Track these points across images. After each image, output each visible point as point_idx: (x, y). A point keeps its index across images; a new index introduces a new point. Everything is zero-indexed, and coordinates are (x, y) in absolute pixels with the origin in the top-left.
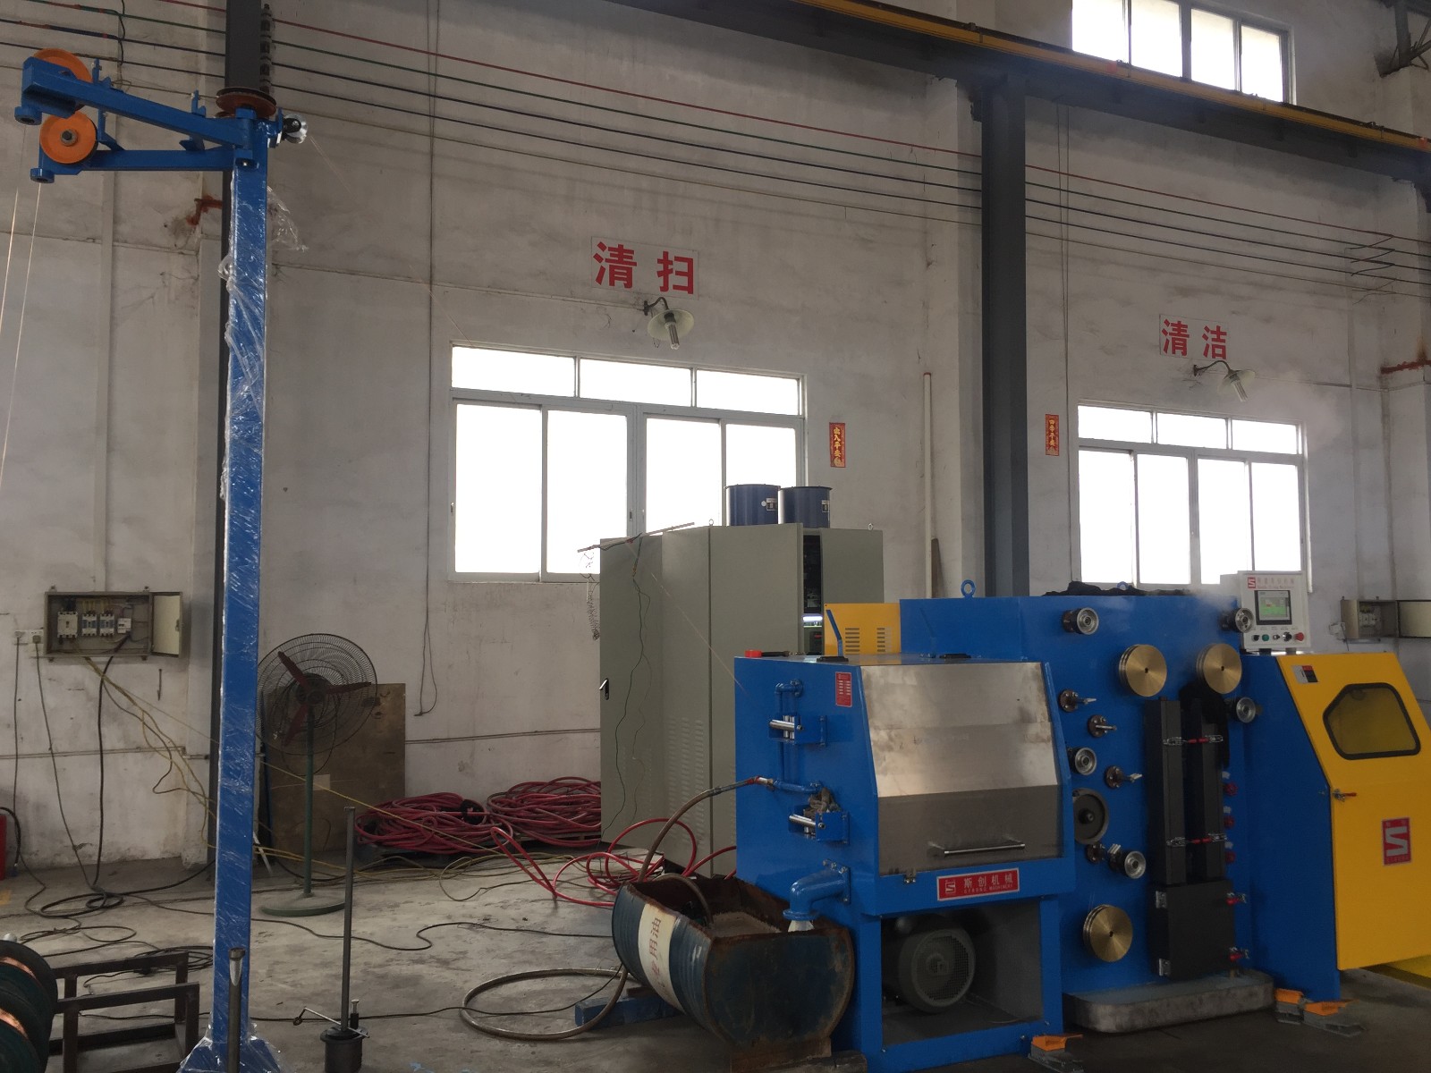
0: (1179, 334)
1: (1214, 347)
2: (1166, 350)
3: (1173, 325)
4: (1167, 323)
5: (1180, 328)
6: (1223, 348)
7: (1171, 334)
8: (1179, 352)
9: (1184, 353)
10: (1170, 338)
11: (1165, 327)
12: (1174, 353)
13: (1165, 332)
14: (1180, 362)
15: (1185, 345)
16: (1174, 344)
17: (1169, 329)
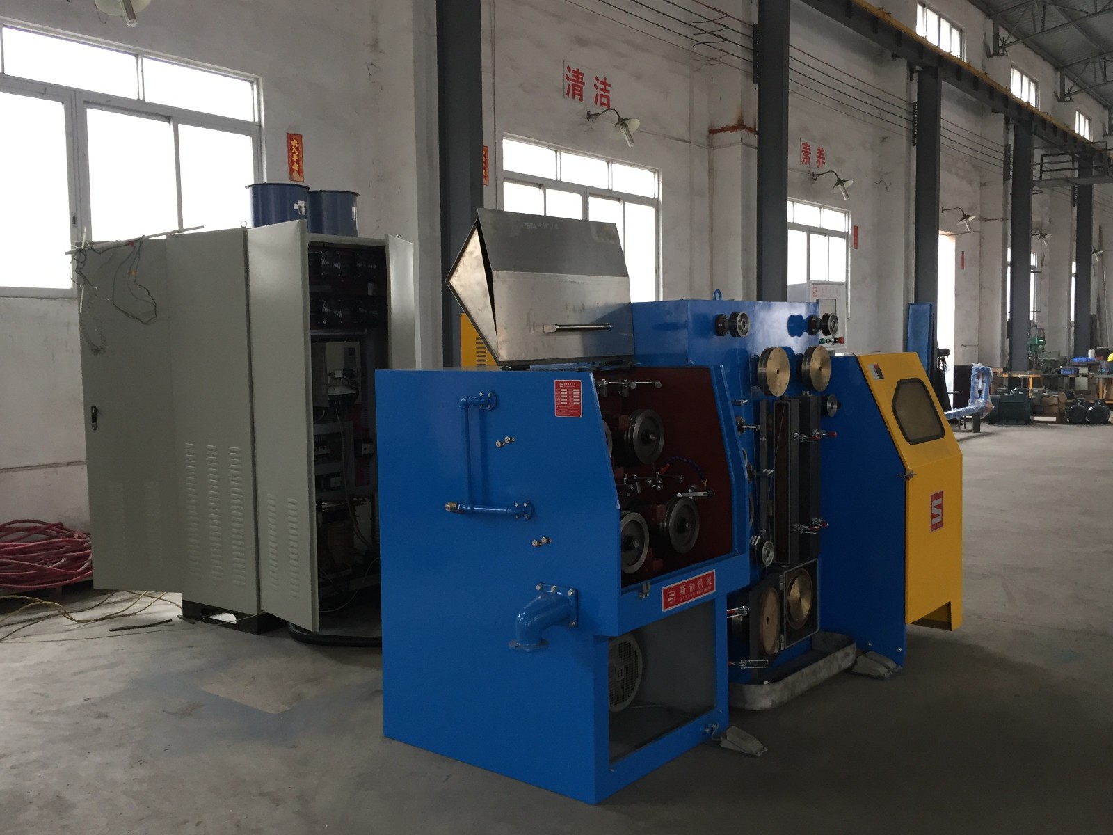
0: (577, 81)
1: (602, 96)
2: (568, 94)
3: (573, 72)
4: (569, 68)
5: (578, 74)
6: (608, 98)
7: (572, 80)
8: (577, 97)
9: (581, 99)
10: (571, 83)
11: (567, 72)
12: (574, 98)
13: (567, 77)
14: (579, 107)
15: (581, 91)
16: (574, 90)
17: (571, 75)
